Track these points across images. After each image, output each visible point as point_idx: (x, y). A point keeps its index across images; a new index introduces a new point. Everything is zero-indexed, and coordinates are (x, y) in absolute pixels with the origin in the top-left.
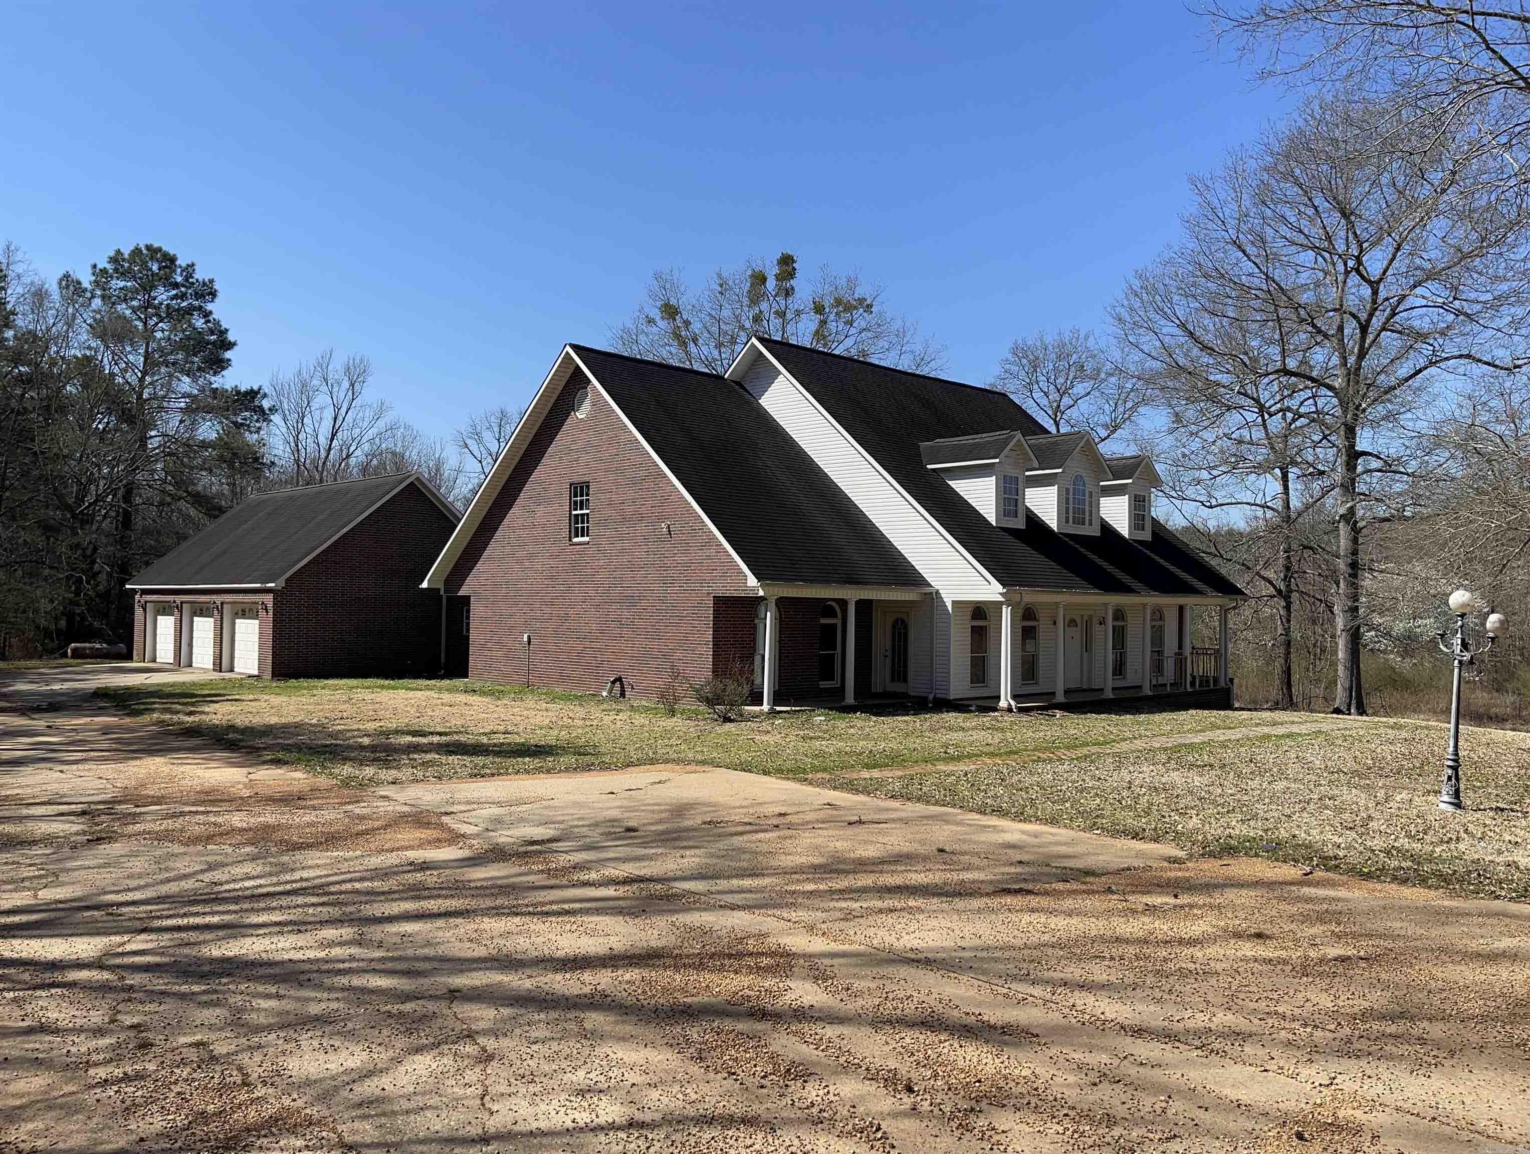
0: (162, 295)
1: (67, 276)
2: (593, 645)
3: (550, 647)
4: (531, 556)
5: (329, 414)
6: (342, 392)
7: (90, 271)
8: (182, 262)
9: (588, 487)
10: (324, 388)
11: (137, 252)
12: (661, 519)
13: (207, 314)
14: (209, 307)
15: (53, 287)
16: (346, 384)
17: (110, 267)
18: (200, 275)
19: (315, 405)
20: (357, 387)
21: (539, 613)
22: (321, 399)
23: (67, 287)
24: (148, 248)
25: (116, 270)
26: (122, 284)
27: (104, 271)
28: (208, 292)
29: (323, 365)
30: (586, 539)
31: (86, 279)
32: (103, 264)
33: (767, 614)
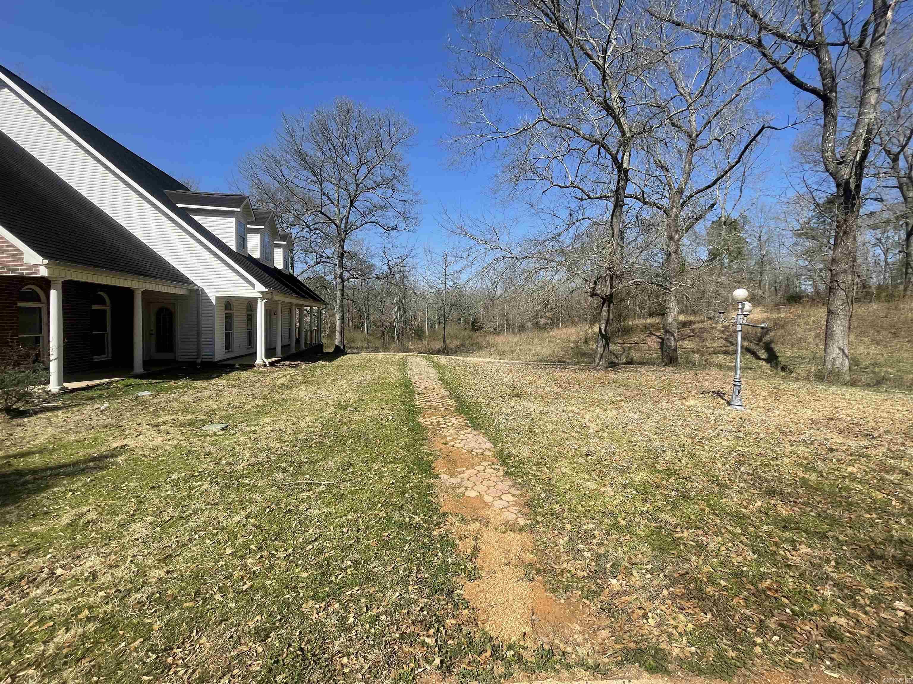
33: (54, 295)
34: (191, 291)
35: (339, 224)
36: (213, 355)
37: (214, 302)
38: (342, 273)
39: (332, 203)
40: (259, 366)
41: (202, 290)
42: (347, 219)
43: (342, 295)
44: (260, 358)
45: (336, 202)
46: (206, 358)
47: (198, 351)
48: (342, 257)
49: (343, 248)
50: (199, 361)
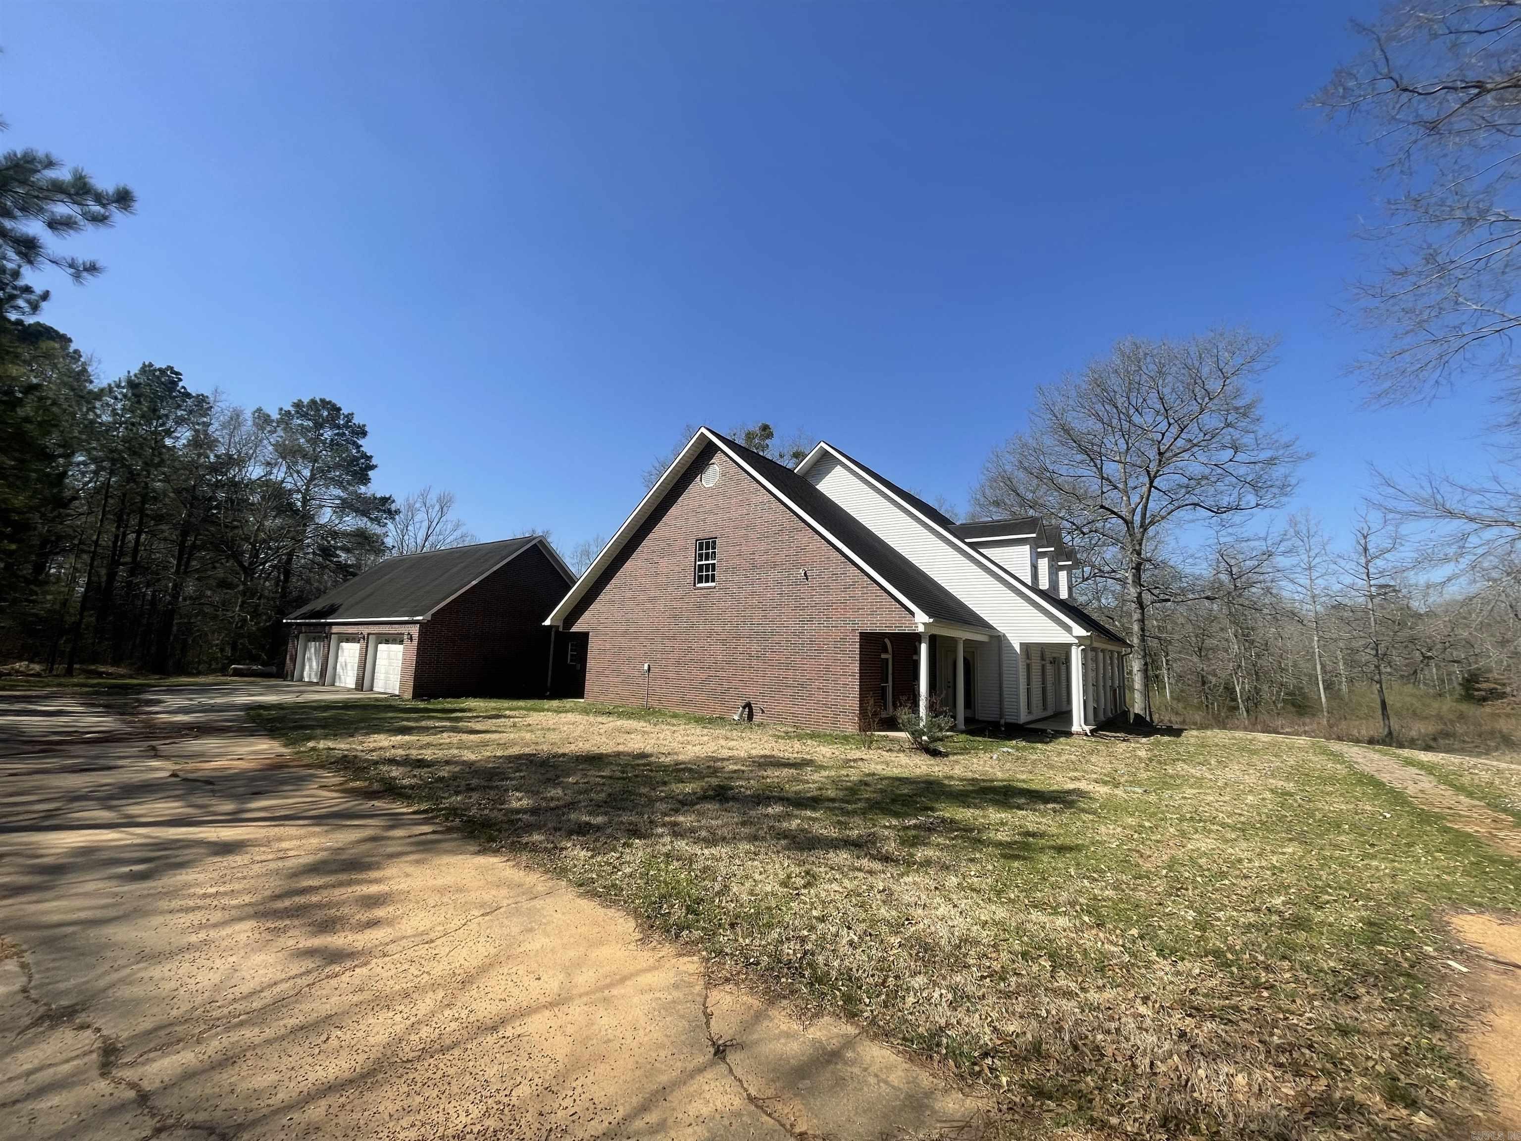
0: (328, 434)
1: (259, 410)
2: (718, 674)
3: (670, 675)
4: (652, 600)
5: (425, 524)
6: (434, 512)
7: (277, 411)
8: (345, 411)
9: (714, 542)
10: (423, 509)
11: (313, 402)
12: (797, 565)
13: (358, 447)
14: (360, 442)
15: (248, 415)
16: (437, 508)
17: (293, 410)
18: (356, 420)
19: (416, 519)
20: (445, 509)
21: (660, 647)
22: (420, 516)
23: (259, 417)
24: (322, 401)
25: (297, 412)
26: (299, 422)
27: (289, 412)
28: (362, 432)
29: (424, 496)
30: (713, 584)
31: (275, 416)
32: (288, 407)
33: (924, 648)
34: (991, 637)
35: (1129, 518)
36: (1018, 716)
37: (1018, 648)
38: (1140, 594)
39: (1116, 488)
40: (1078, 734)
41: (1004, 635)
42: (1145, 507)
43: (1143, 630)
44: (1078, 723)
45: (1121, 486)
46: (1010, 719)
47: (1001, 709)
48: (1138, 568)
49: (1139, 554)
50: (1002, 721)
